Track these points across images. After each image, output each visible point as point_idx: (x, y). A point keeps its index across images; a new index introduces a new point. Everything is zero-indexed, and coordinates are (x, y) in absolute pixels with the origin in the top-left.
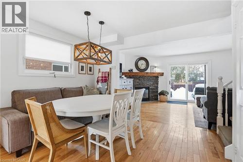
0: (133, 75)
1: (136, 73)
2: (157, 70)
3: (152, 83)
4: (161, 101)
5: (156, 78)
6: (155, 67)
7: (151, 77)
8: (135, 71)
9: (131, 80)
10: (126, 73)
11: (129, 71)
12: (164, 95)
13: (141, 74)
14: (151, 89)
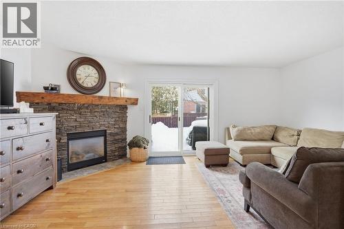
0: (60, 101)
1: (69, 96)
2: (125, 93)
3: (112, 121)
4: (133, 162)
5: (121, 108)
6: (121, 85)
7: (110, 107)
8: (66, 89)
9: (49, 120)
10: (38, 94)
11: (46, 88)
12: (140, 147)
13: (84, 100)
14: (111, 134)
